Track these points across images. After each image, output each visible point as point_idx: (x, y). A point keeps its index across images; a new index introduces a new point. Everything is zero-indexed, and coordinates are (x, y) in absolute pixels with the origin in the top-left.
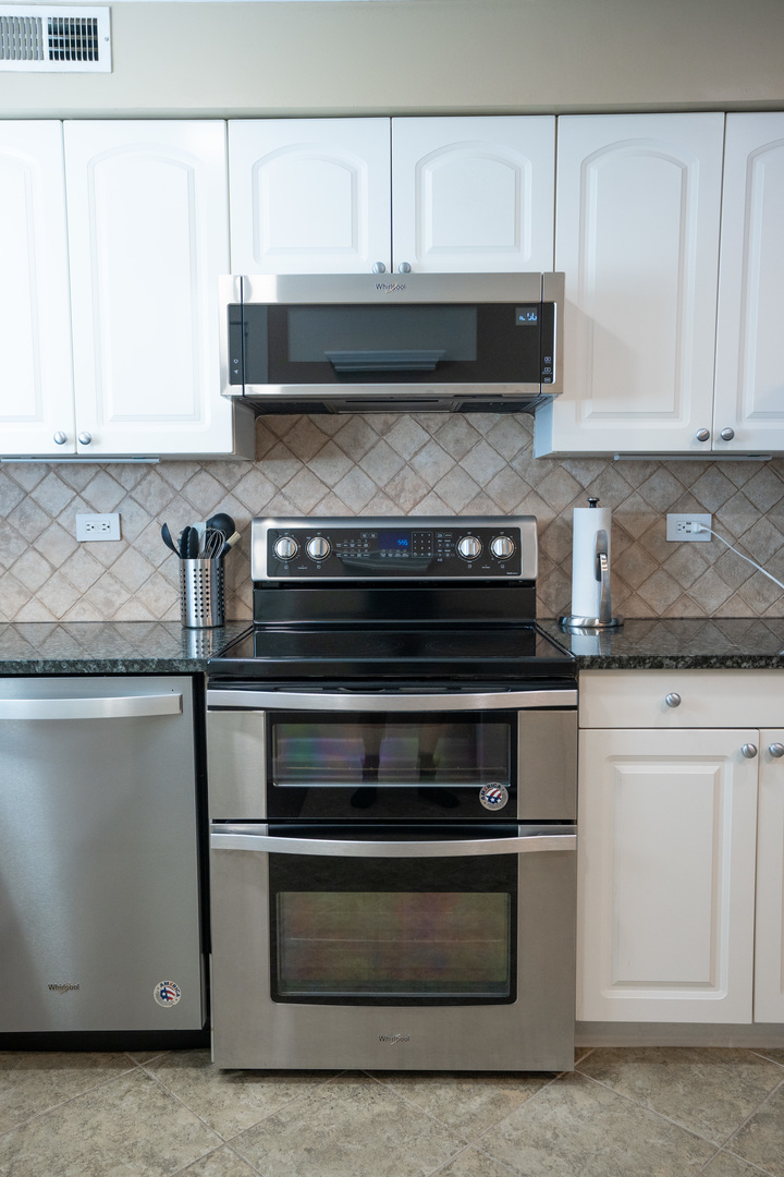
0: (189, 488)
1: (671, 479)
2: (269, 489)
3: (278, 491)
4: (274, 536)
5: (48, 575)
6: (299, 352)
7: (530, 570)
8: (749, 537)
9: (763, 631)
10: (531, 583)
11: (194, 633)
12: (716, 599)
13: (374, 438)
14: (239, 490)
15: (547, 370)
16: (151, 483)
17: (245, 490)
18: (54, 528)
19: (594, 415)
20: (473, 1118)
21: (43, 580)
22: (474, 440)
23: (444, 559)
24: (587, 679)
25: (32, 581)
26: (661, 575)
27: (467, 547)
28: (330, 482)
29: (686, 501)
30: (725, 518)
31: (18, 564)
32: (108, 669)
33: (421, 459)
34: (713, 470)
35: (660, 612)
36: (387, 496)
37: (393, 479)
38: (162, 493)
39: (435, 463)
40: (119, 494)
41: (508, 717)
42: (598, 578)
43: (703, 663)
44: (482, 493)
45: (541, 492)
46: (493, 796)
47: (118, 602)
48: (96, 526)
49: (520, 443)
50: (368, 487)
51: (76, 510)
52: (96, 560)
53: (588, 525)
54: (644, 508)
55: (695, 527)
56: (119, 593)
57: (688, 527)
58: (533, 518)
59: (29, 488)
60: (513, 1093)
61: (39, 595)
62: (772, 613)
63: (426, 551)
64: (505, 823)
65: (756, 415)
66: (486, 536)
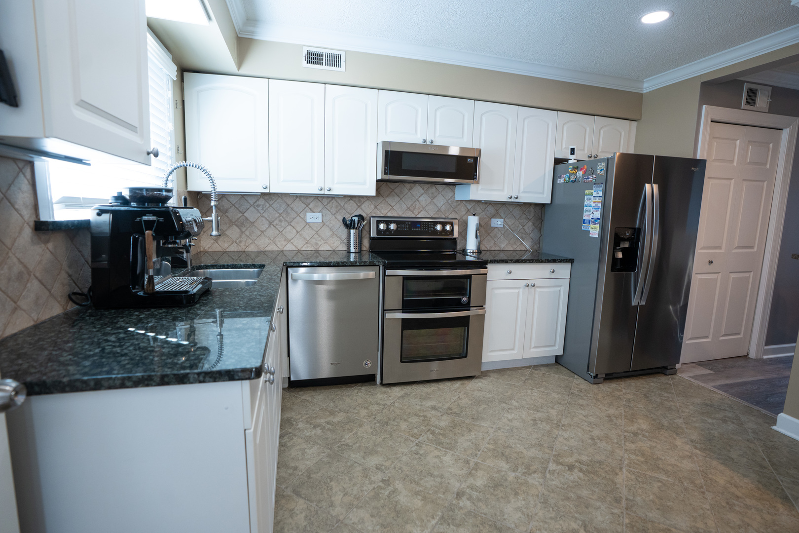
0: (346, 205)
1: (493, 208)
2: (373, 206)
3: (376, 207)
4: (378, 222)
5: (295, 234)
6: (405, 166)
7: (456, 234)
8: (513, 226)
9: (515, 254)
10: (455, 239)
11: (352, 254)
12: (504, 245)
13: (407, 191)
14: (363, 206)
15: (475, 176)
16: (333, 203)
17: (365, 206)
18: (298, 218)
19: (482, 189)
20: (458, 388)
21: (294, 236)
22: (437, 193)
23: (431, 231)
24: (489, 266)
25: (289, 236)
26: (489, 237)
27: (439, 227)
28: (392, 205)
29: (496, 215)
30: (507, 220)
31: (285, 230)
32: (354, 264)
33: (421, 198)
34: (504, 206)
35: (488, 248)
36: (410, 210)
37: (412, 205)
38: (337, 207)
39: (425, 200)
40: (321, 207)
41: (469, 277)
42: (476, 237)
43: (518, 261)
44: (439, 210)
45: (456, 210)
46: (465, 299)
47: (320, 244)
48: (314, 217)
49: (451, 195)
50: (405, 207)
51: (306, 212)
52: (312, 229)
53: (473, 222)
54: (485, 216)
55: (499, 223)
56: (320, 241)
57: (497, 223)
58: (456, 219)
59: (289, 203)
60: (466, 382)
61: (292, 241)
62: (518, 249)
63: (426, 228)
64: (467, 307)
65: (524, 192)
66: (444, 224)
